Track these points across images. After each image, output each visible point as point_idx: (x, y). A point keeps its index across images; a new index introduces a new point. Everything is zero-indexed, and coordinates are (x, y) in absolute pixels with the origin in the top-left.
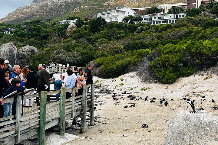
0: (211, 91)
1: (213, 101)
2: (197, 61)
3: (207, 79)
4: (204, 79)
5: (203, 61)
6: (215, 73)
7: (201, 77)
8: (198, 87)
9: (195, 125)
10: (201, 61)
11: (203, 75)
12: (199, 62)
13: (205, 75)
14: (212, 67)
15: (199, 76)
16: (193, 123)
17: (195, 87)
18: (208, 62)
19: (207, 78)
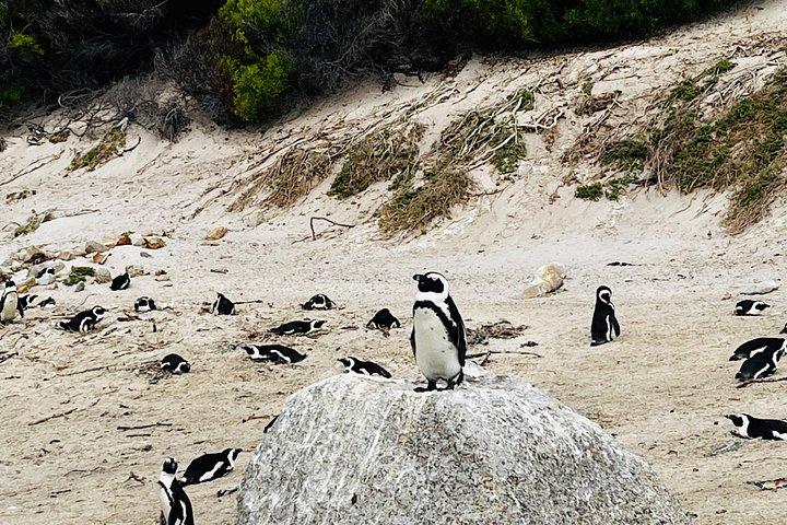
0: (147, 244)
1: (225, 307)
2: (19, 39)
3: (91, 160)
4: (75, 166)
5: (59, 40)
6: (142, 117)
7: (49, 148)
8: (48, 218)
9: (514, 479)
10: (43, 40)
11: (62, 136)
12: (26, 47)
13: (72, 138)
14: (119, 78)
15: (35, 142)
16: (493, 462)
17: (24, 223)
18: (90, 49)
19: (91, 155)
